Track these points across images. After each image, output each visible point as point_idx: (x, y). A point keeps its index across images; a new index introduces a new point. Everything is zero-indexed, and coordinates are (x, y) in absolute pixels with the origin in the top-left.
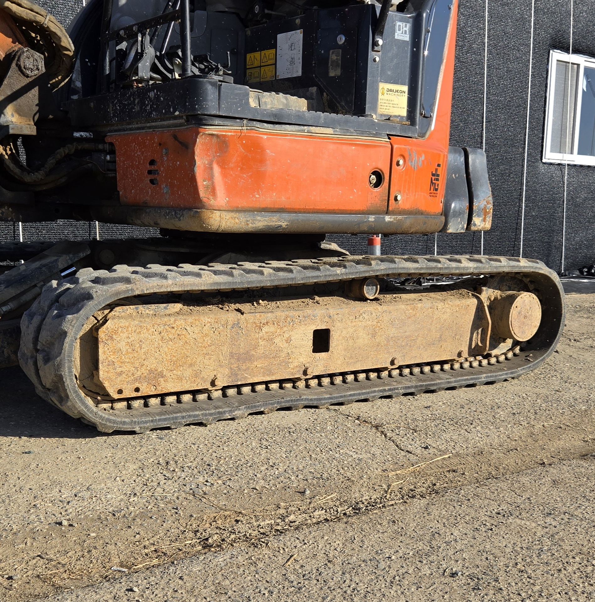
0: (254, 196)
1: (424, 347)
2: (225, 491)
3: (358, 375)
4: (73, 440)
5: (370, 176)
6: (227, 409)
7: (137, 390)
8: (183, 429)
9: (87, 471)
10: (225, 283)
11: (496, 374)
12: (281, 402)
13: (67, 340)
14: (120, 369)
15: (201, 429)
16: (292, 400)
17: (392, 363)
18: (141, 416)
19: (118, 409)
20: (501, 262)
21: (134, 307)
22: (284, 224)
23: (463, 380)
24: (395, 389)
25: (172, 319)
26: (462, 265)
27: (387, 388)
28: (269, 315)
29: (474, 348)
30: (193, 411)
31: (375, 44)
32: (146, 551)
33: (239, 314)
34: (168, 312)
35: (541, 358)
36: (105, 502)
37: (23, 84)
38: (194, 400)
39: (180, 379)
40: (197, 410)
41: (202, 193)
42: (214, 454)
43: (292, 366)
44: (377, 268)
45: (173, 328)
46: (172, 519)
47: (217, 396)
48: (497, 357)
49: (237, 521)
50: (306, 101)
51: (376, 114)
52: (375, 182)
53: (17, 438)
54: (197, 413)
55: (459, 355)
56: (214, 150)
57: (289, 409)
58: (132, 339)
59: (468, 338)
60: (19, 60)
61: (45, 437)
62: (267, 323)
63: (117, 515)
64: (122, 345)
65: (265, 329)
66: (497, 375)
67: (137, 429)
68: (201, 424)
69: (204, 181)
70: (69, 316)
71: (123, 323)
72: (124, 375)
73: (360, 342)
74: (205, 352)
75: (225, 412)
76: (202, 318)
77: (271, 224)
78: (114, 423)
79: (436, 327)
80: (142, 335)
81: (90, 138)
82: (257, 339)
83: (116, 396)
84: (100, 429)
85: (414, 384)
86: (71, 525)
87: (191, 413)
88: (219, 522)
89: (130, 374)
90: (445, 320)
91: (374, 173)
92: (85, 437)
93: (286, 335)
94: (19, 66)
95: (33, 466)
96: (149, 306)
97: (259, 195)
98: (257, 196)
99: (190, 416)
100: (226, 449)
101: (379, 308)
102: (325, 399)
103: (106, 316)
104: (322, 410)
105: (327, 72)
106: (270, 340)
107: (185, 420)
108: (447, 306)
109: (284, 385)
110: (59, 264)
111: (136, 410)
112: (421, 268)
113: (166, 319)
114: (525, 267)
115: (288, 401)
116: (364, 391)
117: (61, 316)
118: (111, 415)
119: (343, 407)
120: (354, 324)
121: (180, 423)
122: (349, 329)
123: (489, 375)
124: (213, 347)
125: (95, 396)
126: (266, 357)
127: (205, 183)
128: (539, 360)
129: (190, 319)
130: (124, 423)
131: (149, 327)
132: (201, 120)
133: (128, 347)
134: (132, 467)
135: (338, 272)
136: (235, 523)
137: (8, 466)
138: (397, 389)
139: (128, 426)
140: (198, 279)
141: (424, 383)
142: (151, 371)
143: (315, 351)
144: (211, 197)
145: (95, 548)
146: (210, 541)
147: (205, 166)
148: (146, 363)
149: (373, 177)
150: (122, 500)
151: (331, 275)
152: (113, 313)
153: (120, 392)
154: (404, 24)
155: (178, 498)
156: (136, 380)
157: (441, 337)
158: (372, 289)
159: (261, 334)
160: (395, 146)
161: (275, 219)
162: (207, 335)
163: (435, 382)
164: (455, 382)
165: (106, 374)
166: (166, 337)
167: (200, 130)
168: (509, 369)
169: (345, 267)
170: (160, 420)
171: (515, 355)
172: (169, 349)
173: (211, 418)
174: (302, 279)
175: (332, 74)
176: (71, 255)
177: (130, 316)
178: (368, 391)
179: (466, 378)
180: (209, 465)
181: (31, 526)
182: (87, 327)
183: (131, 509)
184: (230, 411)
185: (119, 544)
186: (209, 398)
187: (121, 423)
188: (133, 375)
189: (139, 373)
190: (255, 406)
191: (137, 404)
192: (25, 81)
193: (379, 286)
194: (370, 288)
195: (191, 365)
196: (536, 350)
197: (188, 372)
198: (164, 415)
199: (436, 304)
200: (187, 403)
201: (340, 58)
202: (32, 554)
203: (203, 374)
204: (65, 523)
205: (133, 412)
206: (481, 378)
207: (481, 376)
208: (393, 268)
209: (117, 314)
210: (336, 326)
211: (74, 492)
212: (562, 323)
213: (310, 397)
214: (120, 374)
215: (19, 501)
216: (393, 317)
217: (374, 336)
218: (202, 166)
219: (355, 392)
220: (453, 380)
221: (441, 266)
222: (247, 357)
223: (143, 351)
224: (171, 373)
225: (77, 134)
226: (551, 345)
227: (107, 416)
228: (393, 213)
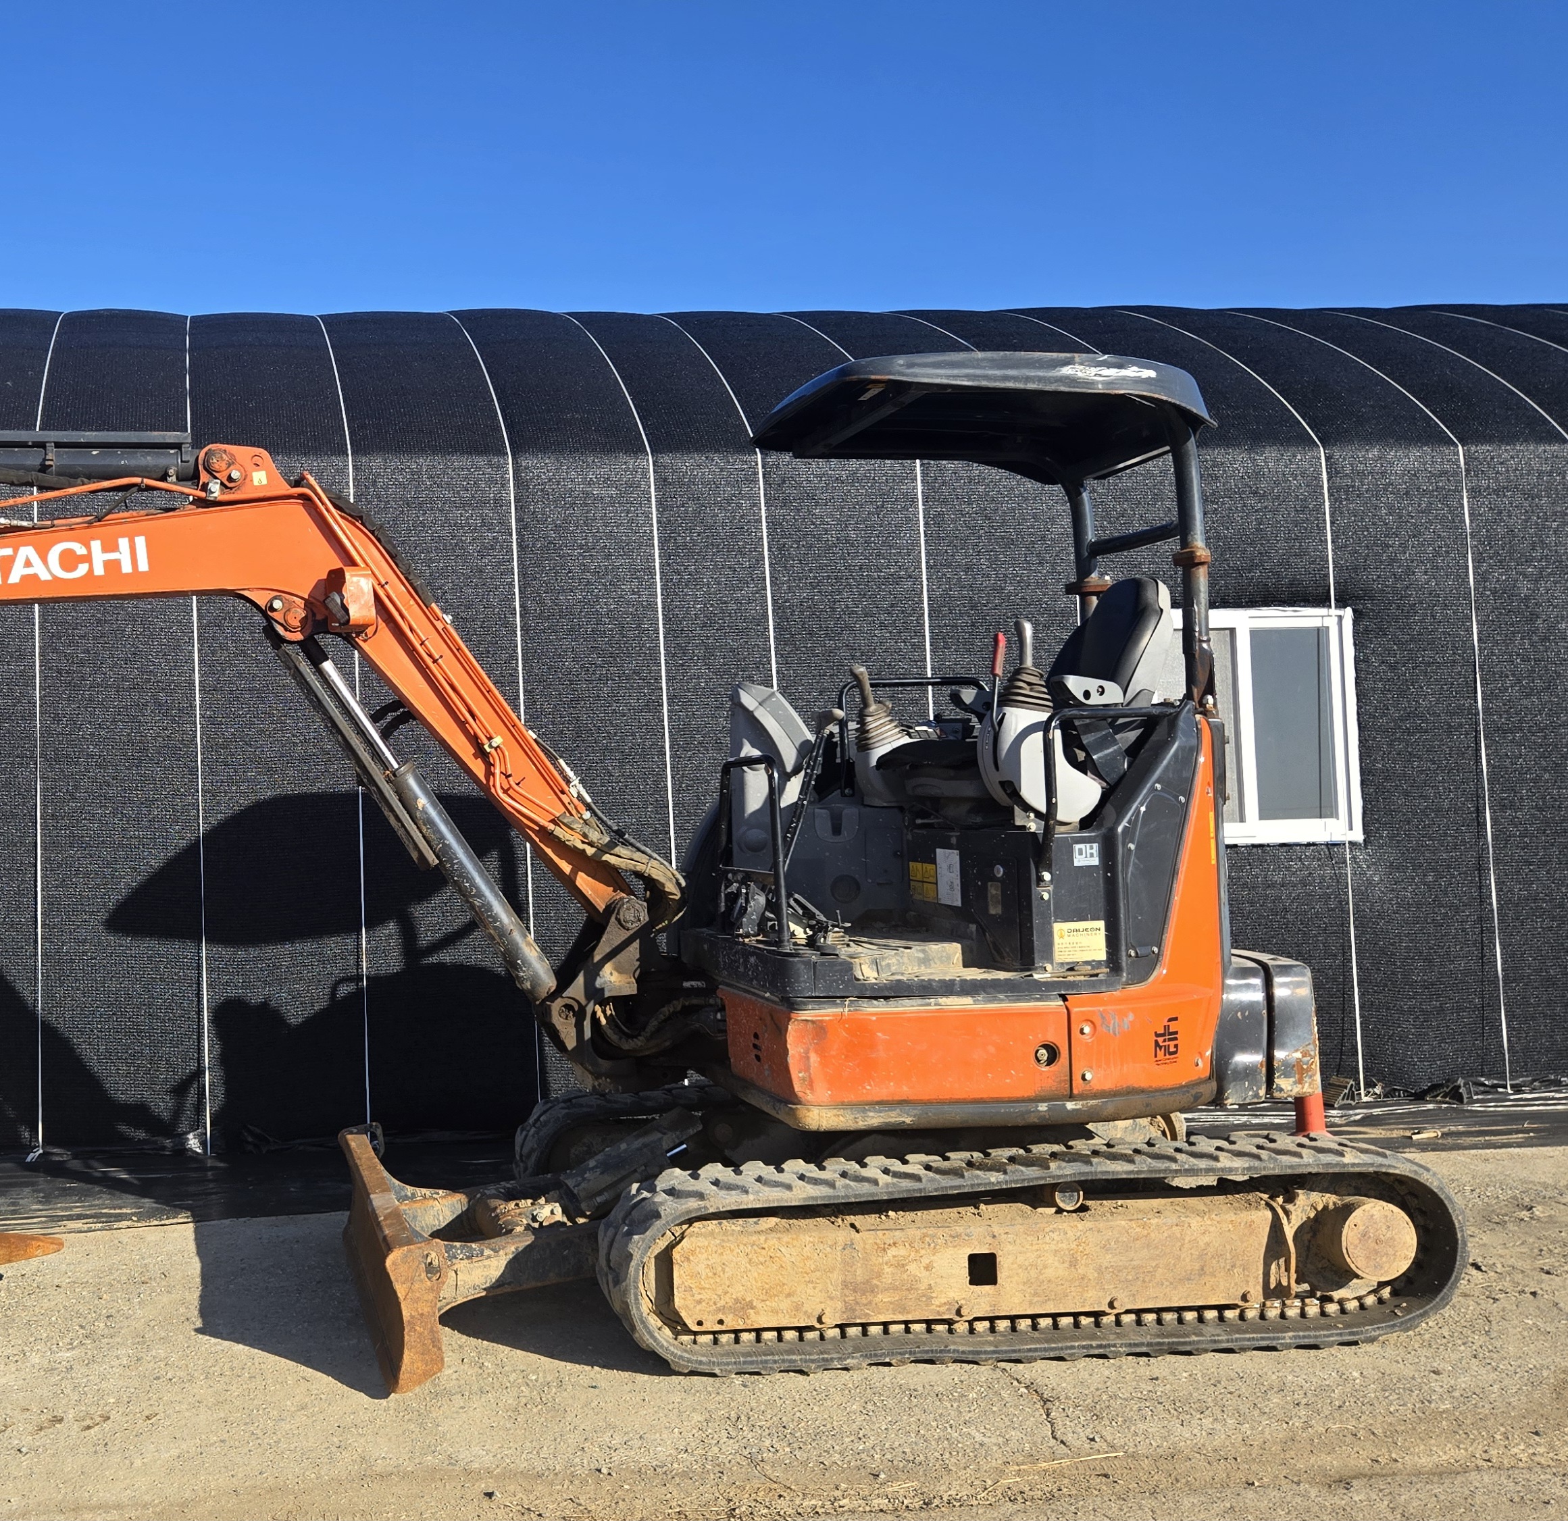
0: (865, 1088)
1: (1171, 1283)
2: (787, 1461)
3: (1058, 1319)
4: (646, 1377)
5: (1037, 1051)
6: (835, 1356)
7: (721, 1322)
8: (778, 1376)
9: (647, 1417)
10: (824, 1197)
11: (1318, 1333)
12: (915, 1353)
13: (633, 1263)
14: (700, 1297)
15: (800, 1377)
16: (932, 1351)
17: (1111, 1305)
18: (722, 1355)
19: (701, 1345)
20: (1302, 1157)
21: (716, 1222)
22: (908, 1120)
23: (1244, 1339)
24: (1109, 1346)
25: (762, 1238)
26: (1219, 1165)
27: (1094, 1343)
28: (898, 1233)
29: (1275, 1287)
30: (788, 1355)
31: (1040, 879)
32: (670, 1511)
33: (853, 1231)
34: (758, 1228)
35: (1418, 1313)
36: (652, 1454)
37: (623, 939)
38: (801, 1339)
39: (775, 1312)
40: (794, 1354)
41: (797, 1087)
42: (798, 1414)
43: (937, 1303)
44: (1059, 1173)
45: (764, 1248)
46: (713, 1483)
47: (832, 1335)
48: (1341, 1302)
49: (780, 1496)
50: (959, 946)
51: (1052, 964)
52: (1045, 1058)
53: (588, 1368)
54: (794, 1357)
55: (1244, 1298)
56: (810, 1037)
57: (931, 1362)
58: (713, 1261)
59: (1261, 1272)
60: (618, 913)
61: (618, 1370)
62: (895, 1244)
63: (659, 1470)
64: (701, 1268)
65: (892, 1252)
66: (1320, 1336)
67: (717, 1371)
68: (801, 1372)
69: (800, 1072)
70: (636, 1237)
71: (702, 1242)
72: (704, 1304)
73: (1049, 1273)
74: (807, 1279)
75: (832, 1359)
76: (801, 1236)
77: (890, 1120)
78: (688, 1362)
79: (1191, 1254)
80: (725, 1257)
81: (702, 988)
82: (880, 1264)
83: (695, 1328)
84: (673, 1366)
85: (1148, 1339)
86: (609, 1474)
87: (786, 1357)
88: (761, 1494)
89: (711, 1303)
90: (1208, 1244)
91: (1045, 1046)
92: (660, 1375)
93: (925, 1261)
94: (618, 920)
95: (594, 1404)
96: (734, 1221)
97: (870, 1085)
98: (868, 1087)
99: (783, 1361)
100: (816, 1409)
101: (1079, 1225)
102: (986, 1352)
103: (683, 1233)
104: (983, 1368)
105: (987, 909)
106: (901, 1266)
107: (778, 1365)
108: (1209, 1222)
109: (933, 1327)
110: (664, 1143)
111: (723, 1346)
112: (1139, 1172)
113: (754, 1238)
114: (1353, 1165)
115: (927, 1352)
116: (1053, 1345)
117: (630, 1234)
118: (686, 1351)
119: (1021, 1366)
120: (1035, 1247)
121: (771, 1368)
122: (1029, 1254)
123: (1301, 1334)
124: (818, 1274)
125: (674, 1325)
126: (895, 1289)
127: (801, 1075)
128: (1414, 1314)
129: (786, 1238)
130: (701, 1362)
131: (732, 1247)
132: (793, 1004)
133: (708, 1270)
134: (697, 1417)
135: (993, 1180)
136: (777, 1497)
137: (570, 1401)
138: (1114, 1346)
139: (705, 1367)
140: (788, 1192)
141: (1166, 1340)
142: (737, 1301)
143: (971, 1283)
144: (808, 1092)
145: (624, 1500)
146: (737, 1511)
147: (800, 1055)
148: (730, 1290)
149: (1043, 1051)
150: (670, 1455)
151: (981, 1184)
152: (691, 1229)
153: (700, 1323)
154: (1088, 845)
155: (730, 1461)
156: (719, 1310)
157: (1202, 1270)
158: (1073, 1196)
159: (886, 1259)
160: (1074, 1010)
161: (893, 1114)
162: (808, 1258)
163: (1187, 1339)
164: (1228, 1341)
165: (682, 1301)
166: (755, 1259)
167: (792, 1015)
168: (1347, 1326)
169: (1005, 1172)
170: (745, 1363)
171: (1381, 1301)
172: (759, 1274)
173: (813, 1366)
174: (936, 1190)
175: (992, 911)
176: (678, 1133)
177: (712, 1233)
178: (1060, 1345)
179: (1251, 1336)
180: (784, 1427)
181: (572, 1469)
182: (662, 1244)
183: (676, 1465)
184: (840, 1359)
185: (647, 1500)
186: (822, 1338)
187: (696, 1361)
188: (715, 1304)
189: (722, 1303)
190: (876, 1355)
191: (724, 1338)
192: (625, 935)
193: (1081, 1193)
194: (1067, 1194)
195: (789, 1295)
196: (1415, 1296)
197: (785, 1304)
198: (751, 1356)
199: (1188, 1219)
200: (788, 1342)
201: (999, 893)
202: (565, 1496)
203: (807, 1307)
204: (605, 1471)
205: (718, 1349)
206: (1284, 1338)
207: (1286, 1335)
208: (1087, 1173)
209: (696, 1230)
210: (1006, 1249)
211: (625, 1439)
212: (1459, 1254)
213: (961, 1348)
214: (699, 1302)
215: (570, 1441)
216: (1106, 1238)
217: (1073, 1264)
218: (797, 1055)
219: (1038, 1346)
220: (1224, 1338)
221: (1178, 1168)
222: (867, 1288)
223: (726, 1275)
224: (763, 1304)
225: (687, 984)
226: (1440, 1291)
227: (679, 1353)
228: (1082, 1097)
